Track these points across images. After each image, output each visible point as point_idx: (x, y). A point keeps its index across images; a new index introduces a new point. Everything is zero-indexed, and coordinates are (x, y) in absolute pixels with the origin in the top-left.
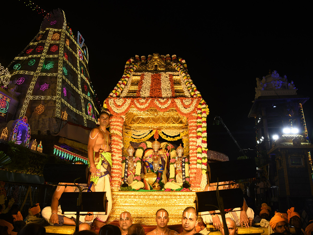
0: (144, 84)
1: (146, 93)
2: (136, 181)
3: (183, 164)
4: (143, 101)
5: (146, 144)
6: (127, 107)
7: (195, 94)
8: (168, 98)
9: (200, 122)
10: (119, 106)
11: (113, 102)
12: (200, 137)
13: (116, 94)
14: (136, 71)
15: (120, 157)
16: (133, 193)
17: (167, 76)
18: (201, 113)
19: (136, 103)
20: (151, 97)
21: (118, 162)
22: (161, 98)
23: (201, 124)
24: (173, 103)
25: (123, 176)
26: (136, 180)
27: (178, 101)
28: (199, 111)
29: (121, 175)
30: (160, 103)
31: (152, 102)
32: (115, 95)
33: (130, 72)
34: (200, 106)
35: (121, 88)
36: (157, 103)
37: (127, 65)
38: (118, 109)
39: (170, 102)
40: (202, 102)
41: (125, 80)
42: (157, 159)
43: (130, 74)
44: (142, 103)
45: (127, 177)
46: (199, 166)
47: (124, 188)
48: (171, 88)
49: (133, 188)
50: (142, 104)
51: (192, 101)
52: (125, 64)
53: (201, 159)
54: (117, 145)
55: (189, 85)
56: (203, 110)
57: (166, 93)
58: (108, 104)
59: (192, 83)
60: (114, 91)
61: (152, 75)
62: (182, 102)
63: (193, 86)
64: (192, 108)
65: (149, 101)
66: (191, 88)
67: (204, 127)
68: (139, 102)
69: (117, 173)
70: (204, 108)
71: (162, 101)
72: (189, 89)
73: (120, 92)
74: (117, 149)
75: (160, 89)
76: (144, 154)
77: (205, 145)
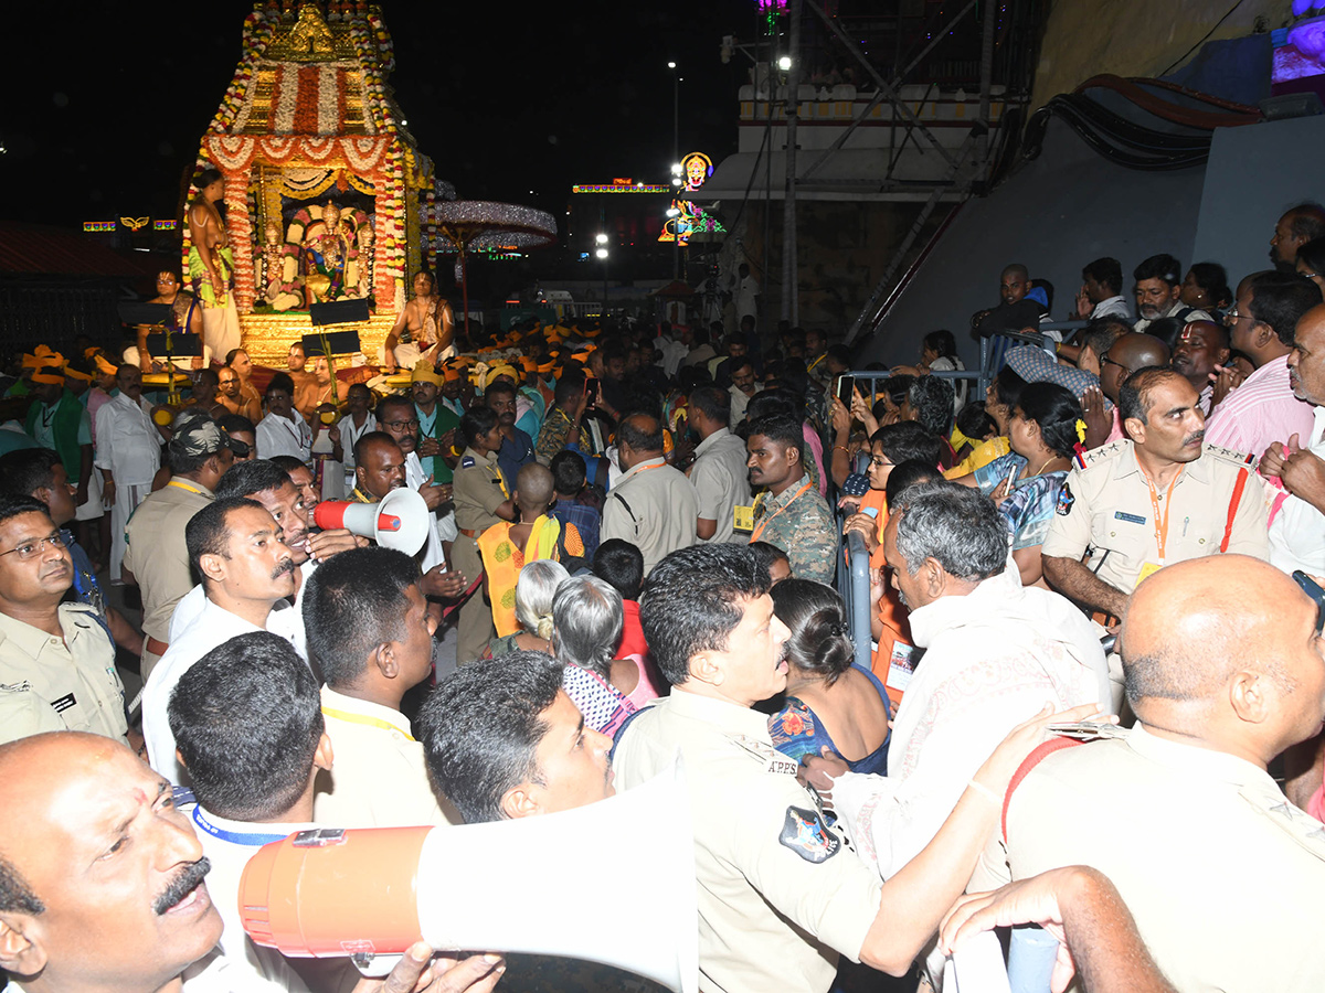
0: (283, 95)
1: (285, 122)
2: (283, 294)
3: (370, 263)
4: (278, 142)
5: (309, 214)
6: (248, 154)
7: (383, 127)
8: (328, 137)
9: (390, 189)
10: (231, 154)
11: (219, 145)
12: (391, 217)
13: (223, 124)
14: (264, 56)
15: (246, 252)
16: (275, 317)
17: (333, 73)
18: (392, 170)
19: (264, 146)
20: (295, 133)
21: (244, 262)
22: (316, 135)
23: (392, 192)
24: (337, 146)
25: (259, 285)
26: (283, 291)
27: (347, 144)
28: (388, 166)
29: (254, 284)
30: (312, 147)
31: (295, 144)
32: (221, 128)
33: (250, 63)
34: (389, 156)
35: (233, 108)
36: (306, 147)
37: (248, 29)
38: (232, 160)
39: (330, 146)
40: (394, 146)
41: (243, 87)
42: (332, 244)
43: (251, 68)
44: (277, 147)
45: (267, 286)
46: (390, 272)
47: (259, 309)
48: (339, 108)
49: (276, 308)
50: (276, 149)
51: (376, 143)
52: (242, 27)
53: (392, 259)
54: (239, 229)
55: (373, 103)
56: (396, 164)
57: (327, 122)
58: (209, 150)
59: (380, 96)
60: (218, 116)
61: (300, 70)
62: (356, 146)
63: (383, 104)
64: (373, 159)
65: (289, 145)
66: (377, 109)
67: (398, 198)
68: (270, 146)
69: (243, 282)
70: (397, 160)
71: (316, 143)
72: (374, 111)
73: (232, 116)
74: (239, 237)
75: (315, 110)
76: (305, 234)
77: (399, 234)
